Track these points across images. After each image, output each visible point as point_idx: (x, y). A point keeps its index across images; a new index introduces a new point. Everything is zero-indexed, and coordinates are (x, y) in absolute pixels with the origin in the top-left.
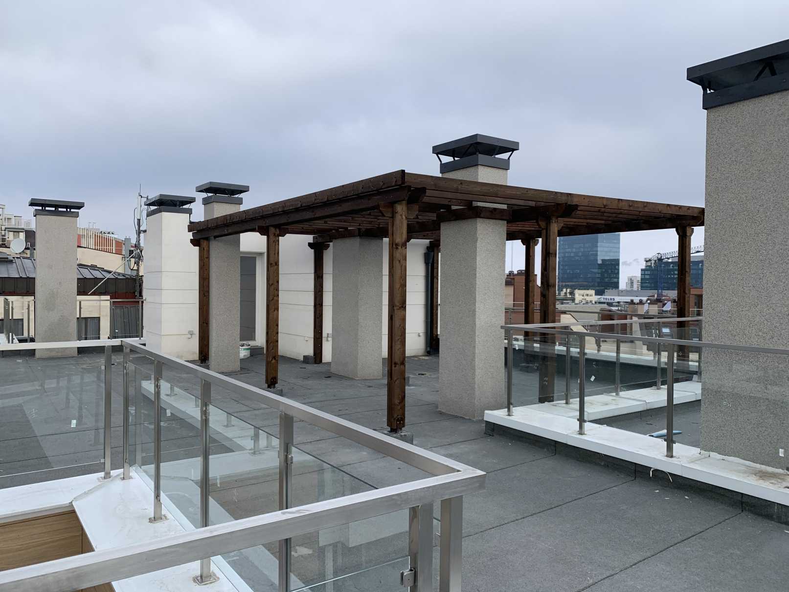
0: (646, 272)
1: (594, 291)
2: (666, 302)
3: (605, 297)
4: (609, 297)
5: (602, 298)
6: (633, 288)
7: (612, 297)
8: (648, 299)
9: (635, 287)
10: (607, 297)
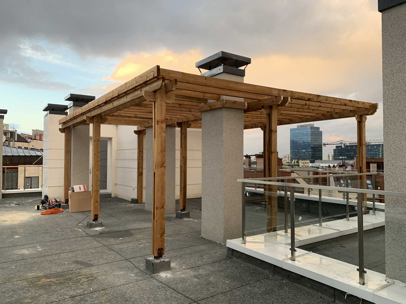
0: (336, 151)
1: (309, 161)
2: (347, 166)
3: (315, 164)
4: (318, 164)
5: (314, 165)
6: (329, 159)
7: (319, 164)
8: (338, 165)
9: (331, 159)
10: (316, 164)
